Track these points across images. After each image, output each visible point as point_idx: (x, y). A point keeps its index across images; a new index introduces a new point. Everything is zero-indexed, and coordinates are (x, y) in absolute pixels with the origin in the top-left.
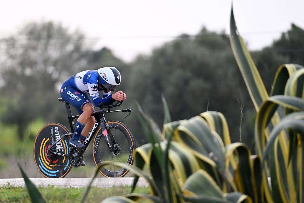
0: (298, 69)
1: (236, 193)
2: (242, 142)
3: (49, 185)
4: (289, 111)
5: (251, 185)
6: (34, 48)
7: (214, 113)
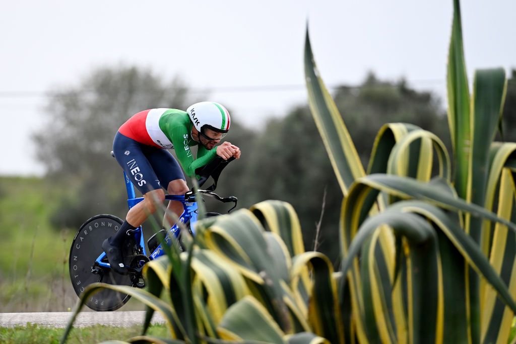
0: (409, 131)
1: (308, 334)
2: (318, 251)
3: (28, 324)
4: (395, 200)
5: (333, 320)
6: (107, 109)
7: (278, 203)
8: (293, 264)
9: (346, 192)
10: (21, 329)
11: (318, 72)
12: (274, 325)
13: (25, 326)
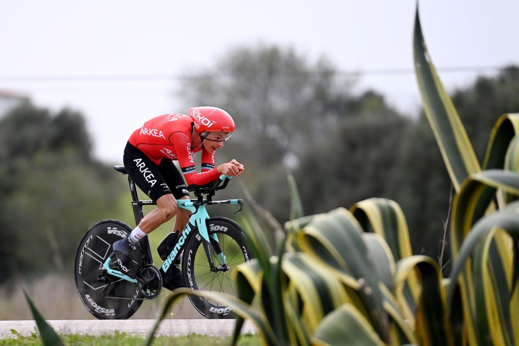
8: (397, 269)
9: (458, 188)
10: (109, 338)
11: (430, 57)
12: (374, 337)
13: (113, 334)
